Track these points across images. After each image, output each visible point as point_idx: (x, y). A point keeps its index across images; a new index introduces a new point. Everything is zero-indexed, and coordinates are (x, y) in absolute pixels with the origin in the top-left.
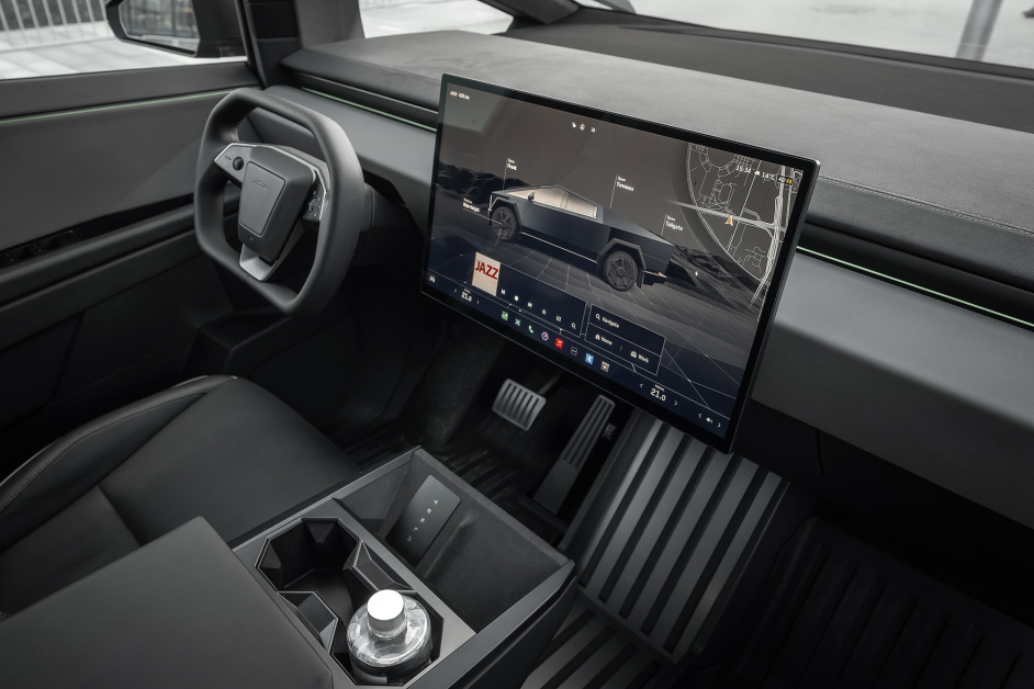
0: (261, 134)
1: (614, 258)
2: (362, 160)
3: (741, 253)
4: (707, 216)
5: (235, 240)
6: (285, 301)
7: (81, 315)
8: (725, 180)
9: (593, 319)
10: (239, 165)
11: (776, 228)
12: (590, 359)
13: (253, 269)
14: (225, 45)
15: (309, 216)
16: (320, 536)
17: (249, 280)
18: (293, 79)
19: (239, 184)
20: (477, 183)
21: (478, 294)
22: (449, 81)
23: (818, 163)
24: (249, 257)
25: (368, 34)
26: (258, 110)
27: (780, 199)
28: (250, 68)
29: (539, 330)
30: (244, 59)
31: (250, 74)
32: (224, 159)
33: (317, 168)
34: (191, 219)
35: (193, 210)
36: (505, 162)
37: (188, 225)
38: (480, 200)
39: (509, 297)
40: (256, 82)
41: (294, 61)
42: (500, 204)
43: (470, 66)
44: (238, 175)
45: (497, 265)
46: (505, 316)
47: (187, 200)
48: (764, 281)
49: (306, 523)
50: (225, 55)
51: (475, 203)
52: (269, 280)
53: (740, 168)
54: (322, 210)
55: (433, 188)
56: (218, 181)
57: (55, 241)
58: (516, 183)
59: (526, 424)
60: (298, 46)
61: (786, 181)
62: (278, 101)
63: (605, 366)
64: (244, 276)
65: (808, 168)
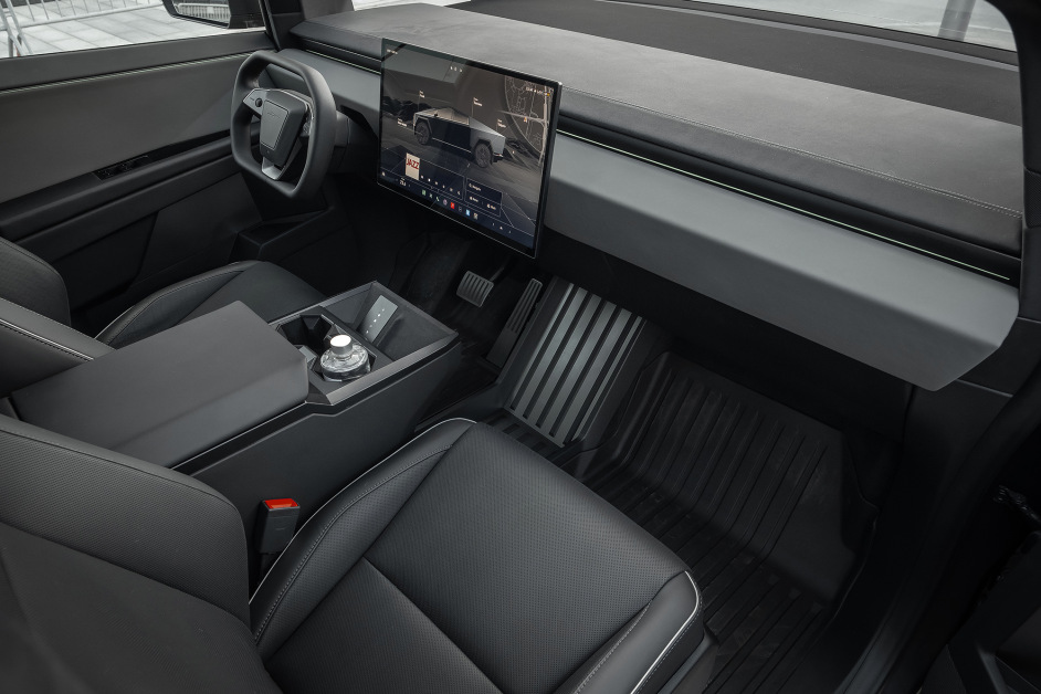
0: (275, 82)
1: (479, 149)
2: (335, 96)
3: (532, 138)
4: (516, 118)
5: (258, 155)
6: (289, 191)
7: (155, 214)
8: (522, 96)
9: (468, 188)
10: (260, 104)
11: (545, 121)
12: (468, 213)
13: (269, 173)
14: (249, 19)
15: (303, 134)
16: (312, 325)
17: (269, 180)
18: (300, 44)
19: (259, 116)
20: (403, 108)
21: (409, 180)
22: (386, 42)
23: (560, 84)
24: (268, 166)
25: (356, 8)
26: (271, 65)
27: (545, 105)
28: (268, 36)
29: (442, 199)
30: (264, 28)
31: (268, 40)
32: (250, 100)
33: (308, 102)
34: (229, 146)
35: (231, 141)
36: (419, 94)
37: (227, 151)
38: (407, 117)
39: (425, 179)
40: (272, 46)
41: (299, 30)
42: (419, 120)
43: (418, 32)
44: (259, 110)
45: (418, 160)
46: (424, 193)
47: (226, 134)
48: (542, 153)
49: (302, 318)
50: (250, 27)
51: (404, 121)
52: (280, 179)
53: (528, 89)
54: (310, 129)
55: (381, 112)
56: (246, 116)
57: (137, 162)
58: (424, 107)
59: (480, 303)
60: (302, 19)
61: (547, 93)
62: (286, 61)
63: (476, 216)
64: (264, 178)
65: (554, 85)
